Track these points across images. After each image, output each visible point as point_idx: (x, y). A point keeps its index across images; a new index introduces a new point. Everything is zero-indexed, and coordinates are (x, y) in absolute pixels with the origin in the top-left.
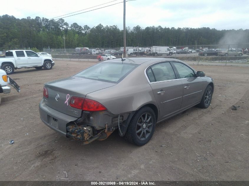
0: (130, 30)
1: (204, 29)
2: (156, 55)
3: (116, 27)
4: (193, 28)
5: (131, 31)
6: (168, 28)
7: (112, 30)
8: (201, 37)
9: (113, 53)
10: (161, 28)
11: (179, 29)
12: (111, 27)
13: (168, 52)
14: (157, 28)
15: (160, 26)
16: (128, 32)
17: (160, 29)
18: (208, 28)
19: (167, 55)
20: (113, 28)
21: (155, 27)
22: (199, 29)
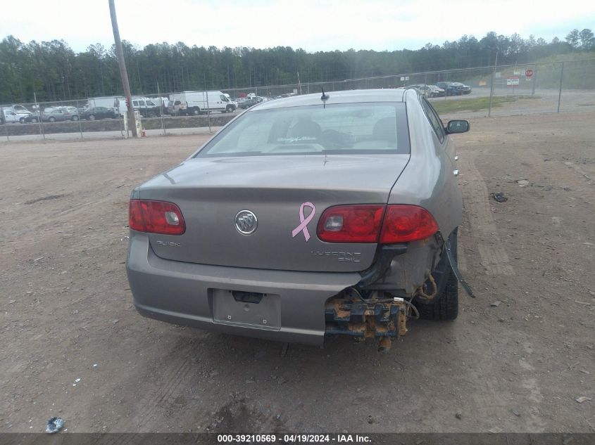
0: (105, 53)
1: (281, 49)
2: (196, 112)
3: (61, 44)
4: (257, 48)
5: (107, 55)
6: (202, 49)
7: (50, 53)
8: (278, 69)
9: (76, 116)
10: (186, 49)
11: (228, 50)
12: (47, 44)
13: (224, 105)
14: (175, 49)
15: (181, 44)
16: (101, 58)
17: (183, 50)
18: (289, 49)
19: (224, 112)
20: (53, 47)
21: (170, 44)
22: (271, 50)
